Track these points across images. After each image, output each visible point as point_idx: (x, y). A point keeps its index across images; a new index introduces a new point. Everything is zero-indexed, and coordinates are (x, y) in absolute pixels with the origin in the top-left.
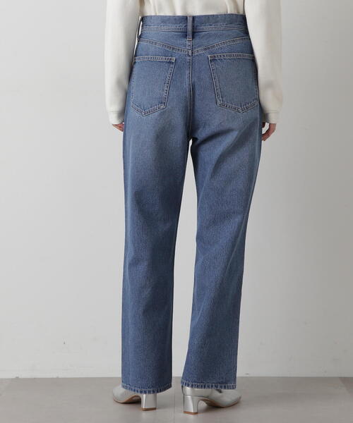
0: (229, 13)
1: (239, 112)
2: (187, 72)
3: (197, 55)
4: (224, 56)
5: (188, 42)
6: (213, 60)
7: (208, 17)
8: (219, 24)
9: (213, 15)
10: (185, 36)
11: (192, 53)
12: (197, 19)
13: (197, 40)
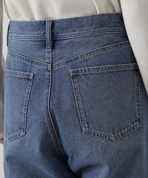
0: (98, 13)
1: (111, 140)
2: (46, 92)
3: (58, 70)
4: (89, 70)
5: (47, 53)
6: (76, 76)
7: (70, 21)
8: (85, 29)
9: (77, 19)
10: (44, 46)
11: (52, 67)
12: (56, 24)
13: (57, 51)
